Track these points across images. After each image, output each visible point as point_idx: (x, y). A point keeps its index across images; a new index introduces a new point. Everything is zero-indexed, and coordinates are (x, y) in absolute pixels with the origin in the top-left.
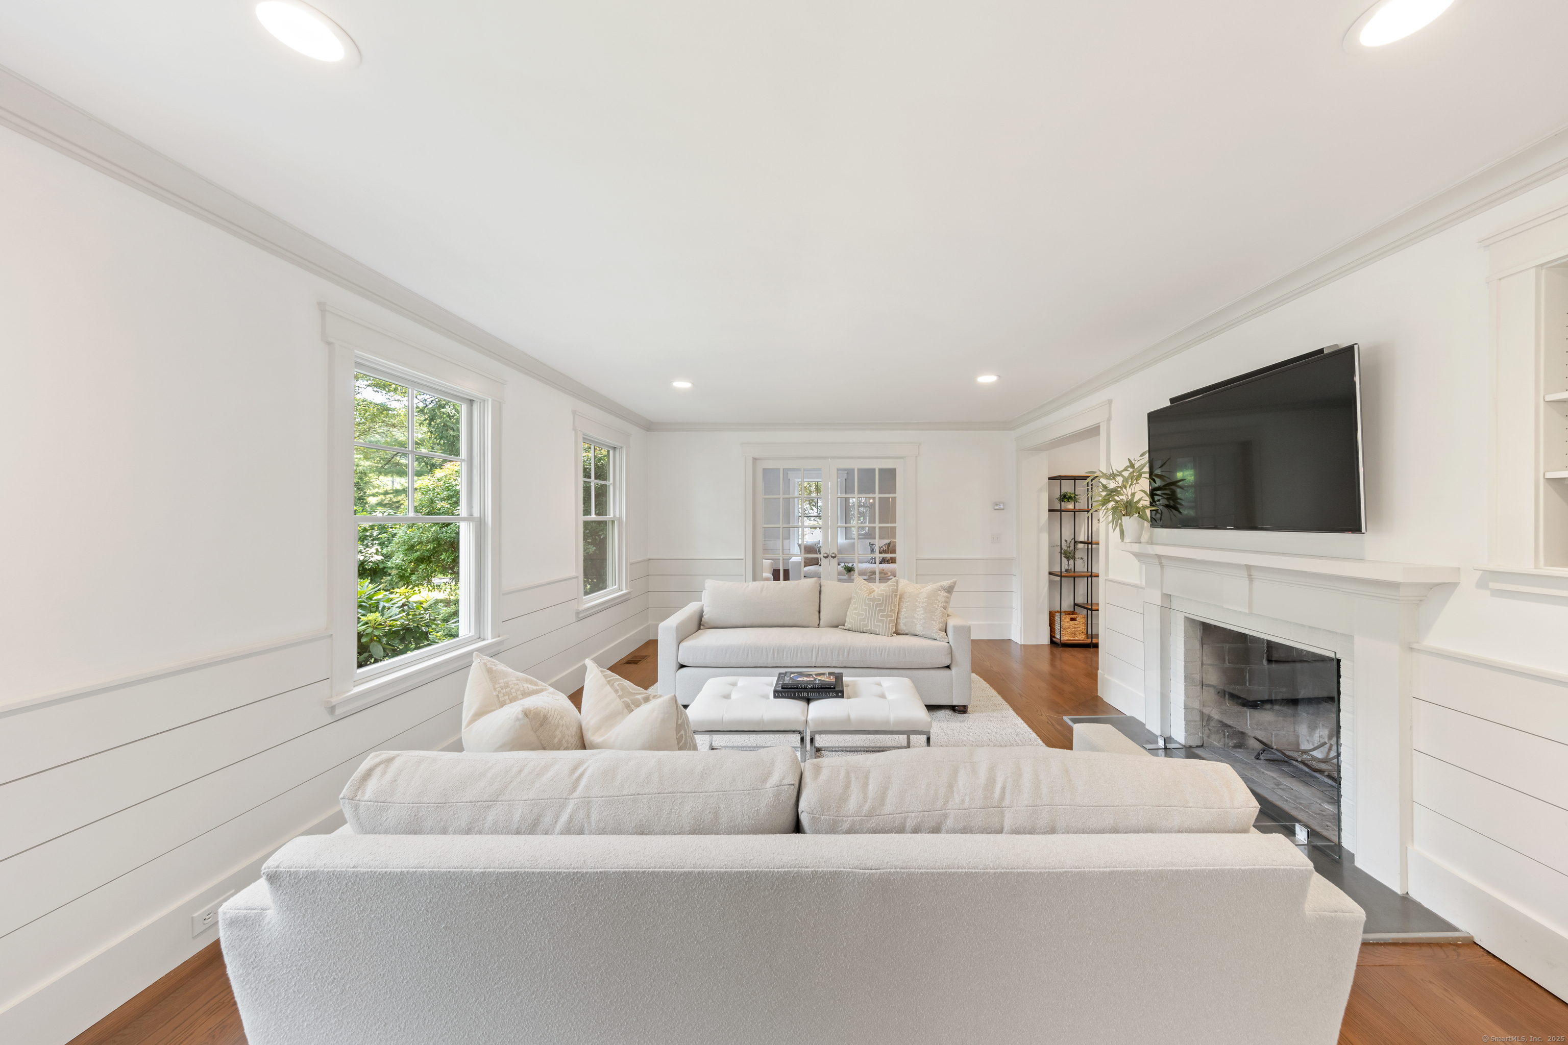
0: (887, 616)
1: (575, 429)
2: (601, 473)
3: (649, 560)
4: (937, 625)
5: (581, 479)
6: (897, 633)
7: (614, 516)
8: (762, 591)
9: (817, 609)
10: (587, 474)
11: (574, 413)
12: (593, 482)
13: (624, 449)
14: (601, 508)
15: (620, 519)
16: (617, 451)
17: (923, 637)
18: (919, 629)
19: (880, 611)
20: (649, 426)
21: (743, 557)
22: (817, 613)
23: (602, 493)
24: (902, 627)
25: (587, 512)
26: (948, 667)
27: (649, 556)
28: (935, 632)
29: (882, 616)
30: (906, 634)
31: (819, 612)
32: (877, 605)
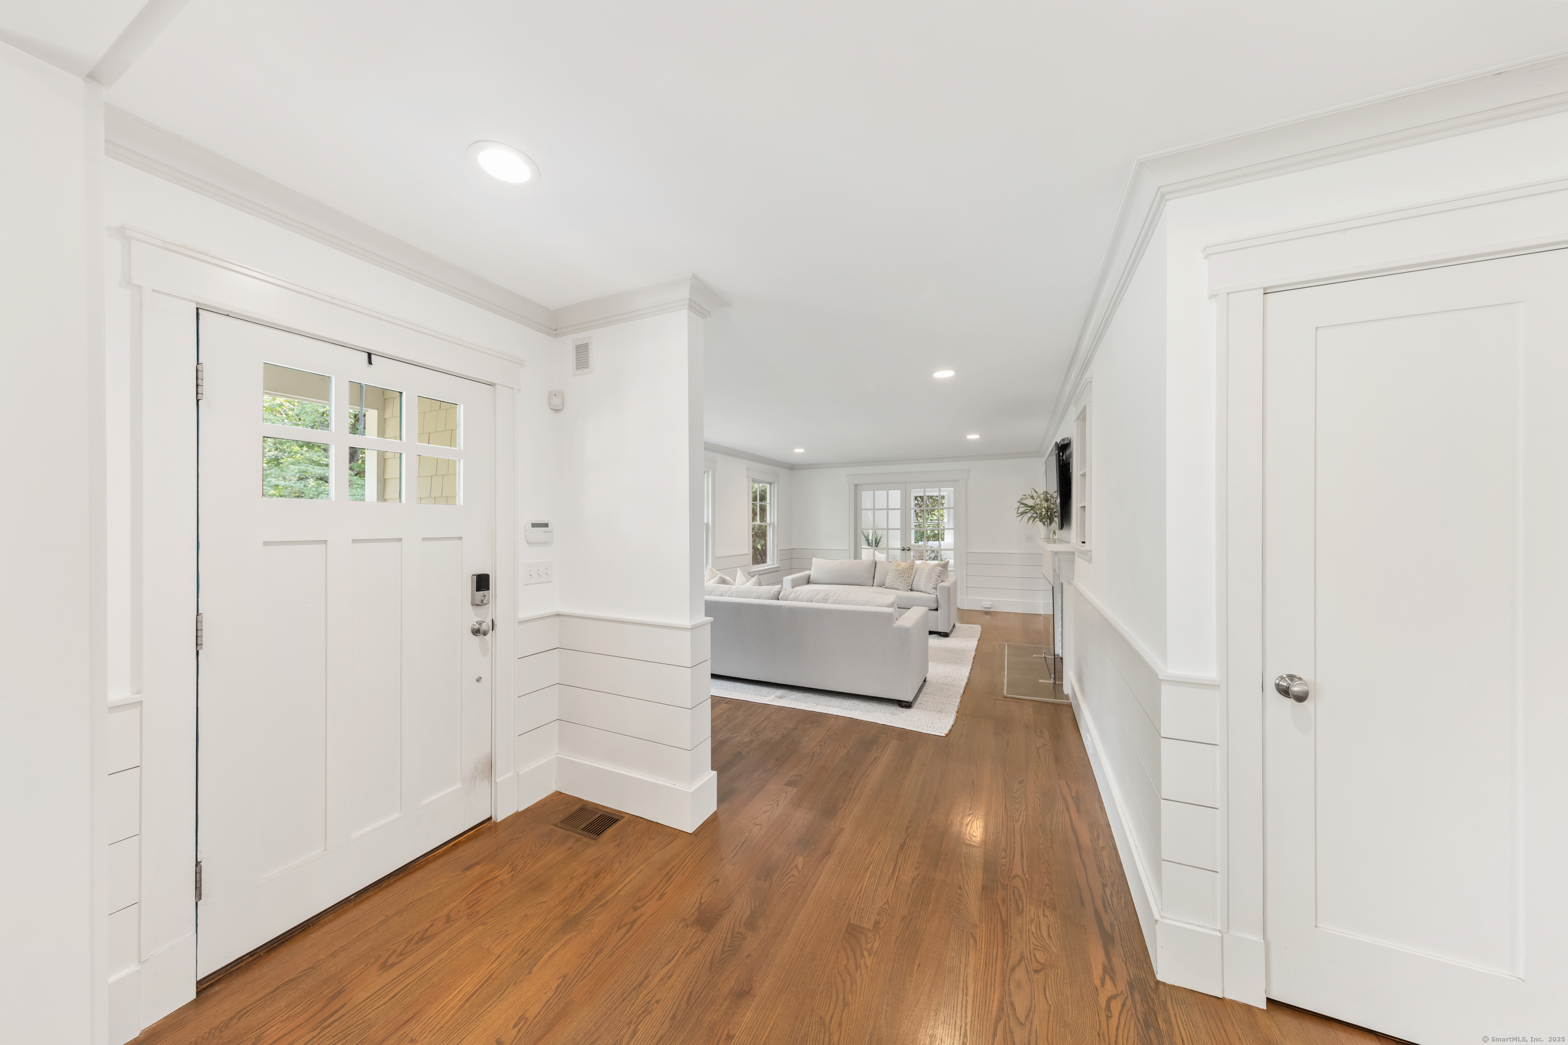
0: (905, 580)
1: (748, 477)
2: (763, 498)
3: (793, 549)
4: (931, 586)
5: (751, 502)
6: (911, 590)
7: (771, 522)
8: (841, 565)
9: (873, 576)
10: (755, 499)
11: (747, 468)
12: (758, 503)
13: (776, 483)
14: (763, 518)
15: (773, 524)
16: (772, 485)
17: (925, 592)
18: (922, 588)
19: (901, 577)
20: (793, 467)
21: (848, 548)
22: (872, 579)
23: (763, 510)
24: (914, 587)
25: (754, 519)
26: (937, 610)
27: (793, 547)
28: (929, 588)
29: (902, 580)
30: (917, 591)
31: (874, 578)
32: (900, 574)
